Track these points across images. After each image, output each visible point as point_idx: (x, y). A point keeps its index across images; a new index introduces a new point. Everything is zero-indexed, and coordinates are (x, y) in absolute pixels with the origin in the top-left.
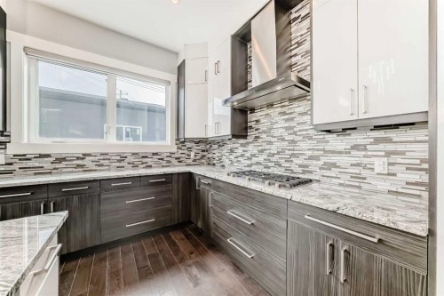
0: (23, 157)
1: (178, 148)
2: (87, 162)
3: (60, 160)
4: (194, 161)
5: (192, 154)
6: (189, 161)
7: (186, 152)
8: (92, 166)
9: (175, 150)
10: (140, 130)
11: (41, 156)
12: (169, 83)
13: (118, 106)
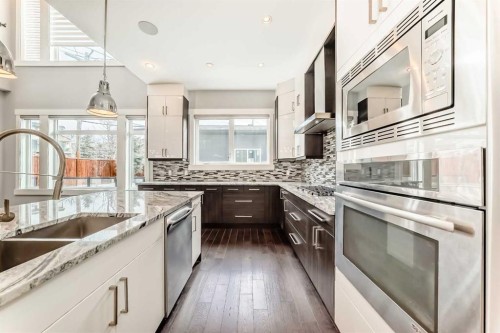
0: (193, 172)
1: (276, 167)
2: (219, 175)
3: (207, 174)
4: (290, 177)
5: (288, 173)
6: (286, 178)
7: (282, 170)
8: (220, 178)
9: (273, 168)
10: (259, 152)
11: (200, 172)
12: (268, 116)
13: (235, 133)
